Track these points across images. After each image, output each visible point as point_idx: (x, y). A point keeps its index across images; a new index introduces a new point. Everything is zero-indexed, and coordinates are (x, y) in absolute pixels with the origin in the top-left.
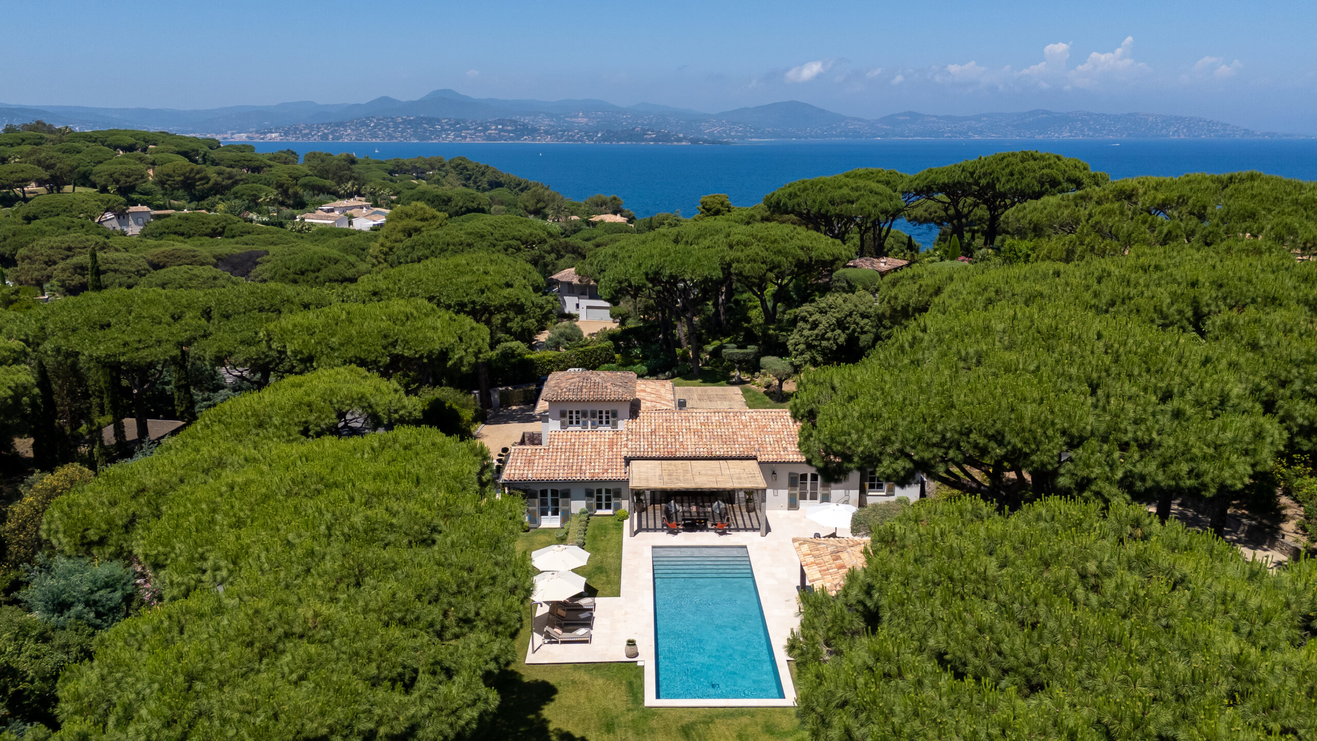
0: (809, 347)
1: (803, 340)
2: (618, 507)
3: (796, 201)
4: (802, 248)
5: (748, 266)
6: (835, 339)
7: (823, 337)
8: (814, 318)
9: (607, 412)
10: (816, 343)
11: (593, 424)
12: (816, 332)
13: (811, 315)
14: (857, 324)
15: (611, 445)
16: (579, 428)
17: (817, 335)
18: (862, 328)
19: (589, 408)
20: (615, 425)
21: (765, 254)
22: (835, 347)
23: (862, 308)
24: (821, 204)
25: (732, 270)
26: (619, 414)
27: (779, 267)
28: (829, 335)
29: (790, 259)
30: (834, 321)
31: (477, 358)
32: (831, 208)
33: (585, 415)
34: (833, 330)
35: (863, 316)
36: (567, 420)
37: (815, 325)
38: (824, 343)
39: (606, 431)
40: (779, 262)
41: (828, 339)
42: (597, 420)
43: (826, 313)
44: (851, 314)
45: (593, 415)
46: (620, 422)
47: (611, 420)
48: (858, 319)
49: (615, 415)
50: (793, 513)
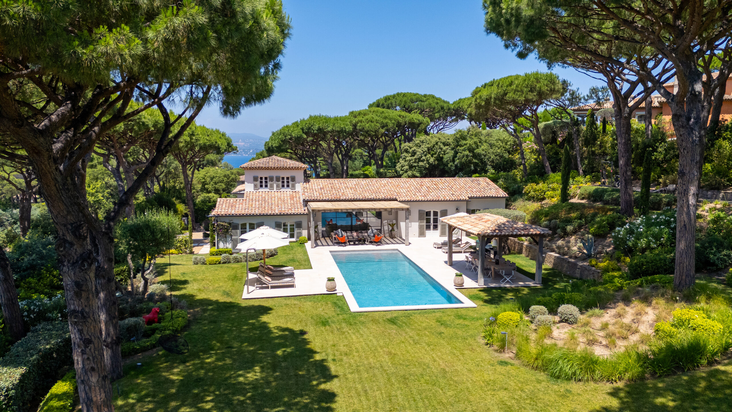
0: (411, 167)
1: (406, 163)
2: (300, 234)
3: (389, 102)
4: (400, 116)
5: (367, 125)
6: (427, 160)
7: (420, 160)
8: (413, 149)
9: (288, 178)
10: (415, 164)
11: (278, 186)
12: (415, 157)
13: (411, 148)
14: (441, 149)
15: (292, 198)
16: (267, 190)
17: (416, 159)
18: (444, 152)
19: (275, 174)
20: (294, 187)
21: (378, 118)
22: (427, 166)
23: (443, 140)
24: (405, 102)
25: (358, 128)
26: (296, 179)
27: (387, 126)
28: (424, 158)
29: (393, 121)
30: (426, 149)
31: (191, 139)
32: (412, 105)
33: (271, 179)
34: (425, 156)
35: (445, 144)
36: (258, 183)
37: (414, 154)
38: (421, 164)
39: (287, 191)
40: (387, 123)
41: (423, 161)
42: (280, 183)
43: (420, 146)
44: (437, 143)
45: (278, 179)
46: (297, 185)
47: (291, 183)
48: (442, 146)
49: (293, 179)
50: (422, 239)
